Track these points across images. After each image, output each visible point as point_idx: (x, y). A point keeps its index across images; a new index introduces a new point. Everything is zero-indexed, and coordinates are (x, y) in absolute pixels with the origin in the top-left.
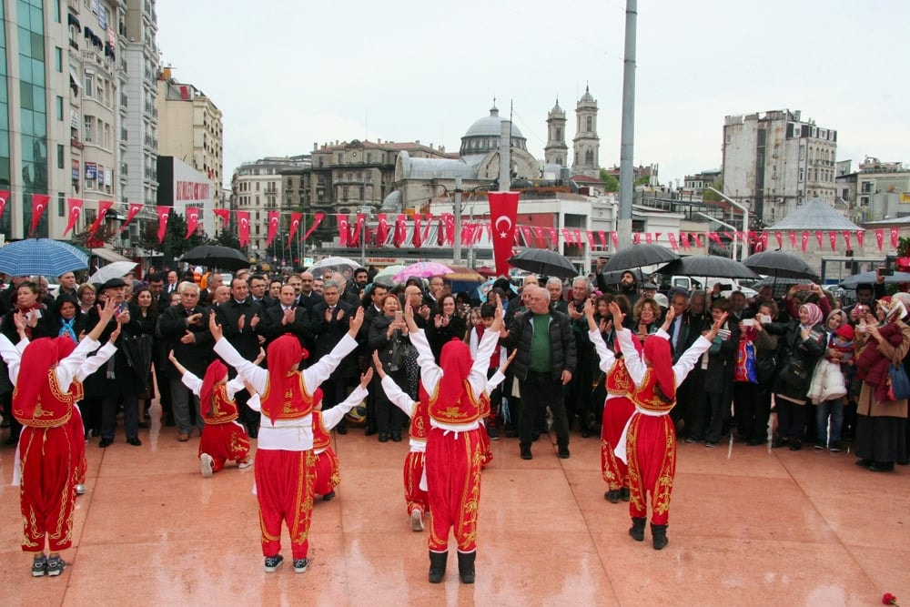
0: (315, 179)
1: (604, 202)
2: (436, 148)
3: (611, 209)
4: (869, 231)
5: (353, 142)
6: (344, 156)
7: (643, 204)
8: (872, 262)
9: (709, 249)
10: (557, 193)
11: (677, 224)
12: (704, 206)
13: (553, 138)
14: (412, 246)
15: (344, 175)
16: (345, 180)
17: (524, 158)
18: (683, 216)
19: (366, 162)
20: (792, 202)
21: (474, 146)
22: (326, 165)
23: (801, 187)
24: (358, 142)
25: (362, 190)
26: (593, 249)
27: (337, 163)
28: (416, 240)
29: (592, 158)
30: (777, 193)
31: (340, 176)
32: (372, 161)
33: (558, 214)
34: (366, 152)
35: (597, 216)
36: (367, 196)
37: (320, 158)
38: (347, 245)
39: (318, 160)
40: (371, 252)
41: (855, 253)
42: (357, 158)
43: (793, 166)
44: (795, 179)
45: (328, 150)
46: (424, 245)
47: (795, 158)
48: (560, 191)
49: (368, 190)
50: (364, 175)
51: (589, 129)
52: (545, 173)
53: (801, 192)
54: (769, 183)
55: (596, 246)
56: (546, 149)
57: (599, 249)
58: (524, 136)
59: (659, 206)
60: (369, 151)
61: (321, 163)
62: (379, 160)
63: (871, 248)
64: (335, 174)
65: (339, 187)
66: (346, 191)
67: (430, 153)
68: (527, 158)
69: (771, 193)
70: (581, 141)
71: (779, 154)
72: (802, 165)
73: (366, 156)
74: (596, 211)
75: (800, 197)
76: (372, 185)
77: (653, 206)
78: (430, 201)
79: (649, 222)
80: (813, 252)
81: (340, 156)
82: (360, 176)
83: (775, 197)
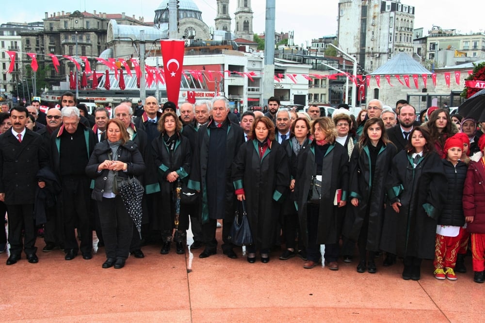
0: (47, 40)
1: (257, 57)
2: (137, 18)
3: (261, 62)
4: (438, 75)
5: (75, 13)
6: (69, 23)
7: (283, 58)
8: (441, 96)
9: (329, 90)
10: (223, 50)
11: (307, 72)
12: (326, 60)
13: (220, 12)
14: (119, 89)
15: (70, 37)
16: (70, 41)
17: (200, 26)
18: (311, 67)
19: (85, 27)
20: (385, 57)
21: (164, 16)
22: (55, 29)
23: (391, 46)
24: (80, 12)
25: (83, 49)
26: (249, 90)
27: (63, 28)
28: (122, 83)
29: (248, 26)
30: (375, 50)
31: (66, 38)
32: (90, 27)
33: (223, 65)
34: (85, 20)
35: (251, 67)
36: (87, 53)
37: (51, 24)
38: (71, 88)
39: (49, 25)
40: (88, 93)
41: (428, 90)
42: (79, 24)
43: (385, 32)
44: (386, 40)
45: (57, 19)
46: (127, 88)
47: (387, 26)
48: (226, 49)
49: (88, 48)
50: (84, 37)
51: (246, 6)
52: (215, 36)
53: (390, 49)
54: (369, 44)
55: (251, 88)
56: (216, 20)
57: (253, 90)
58: (200, 10)
59: (294, 60)
60: (88, 20)
61: (52, 28)
62: (96, 27)
63: (440, 86)
64: (62, 36)
65: (66, 46)
66: (71, 49)
67: (132, 21)
68: (203, 26)
69: (370, 50)
70: (240, 14)
71: (376, 23)
72: (392, 31)
73: (85, 23)
74: (251, 62)
75: (390, 53)
76: (91, 45)
77: (290, 60)
78: (132, 56)
79: (288, 71)
80: (400, 90)
81: (66, 22)
82: (81, 38)
83: (373, 53)
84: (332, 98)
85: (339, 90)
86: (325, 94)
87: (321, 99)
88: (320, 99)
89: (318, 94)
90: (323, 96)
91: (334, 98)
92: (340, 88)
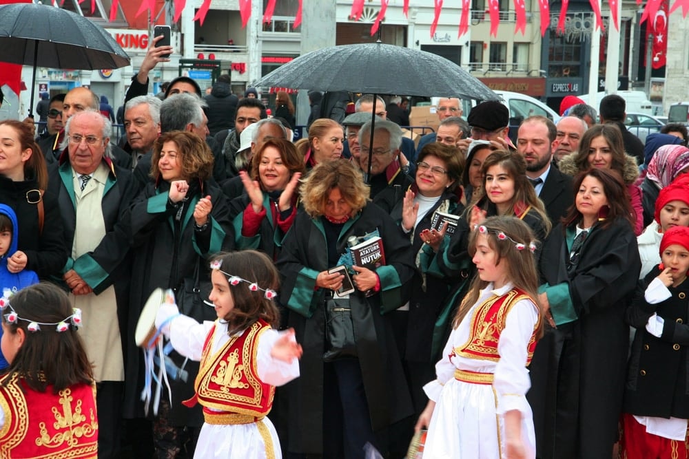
9: (543, 29)
84: (551, 58)
85: (576, 30)
86: (528, 44)
87: (515, 60)
88: (510, 60)
89: (505, 44)
90: (522, 51)
91: (559, 57)
92: (578, 25)
